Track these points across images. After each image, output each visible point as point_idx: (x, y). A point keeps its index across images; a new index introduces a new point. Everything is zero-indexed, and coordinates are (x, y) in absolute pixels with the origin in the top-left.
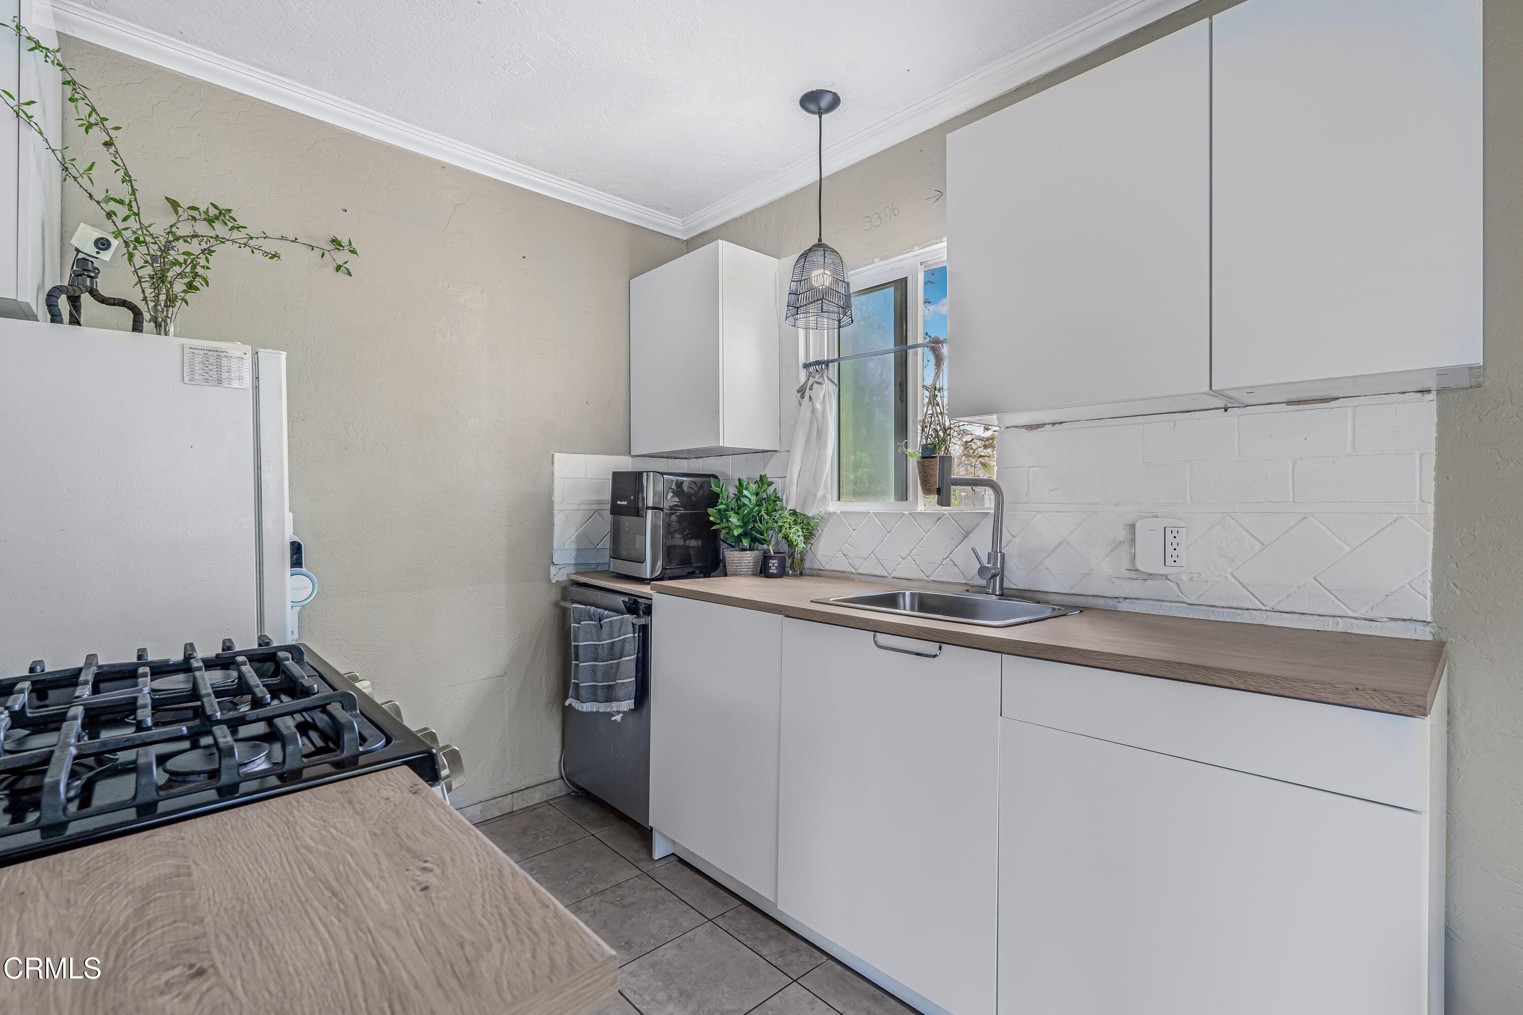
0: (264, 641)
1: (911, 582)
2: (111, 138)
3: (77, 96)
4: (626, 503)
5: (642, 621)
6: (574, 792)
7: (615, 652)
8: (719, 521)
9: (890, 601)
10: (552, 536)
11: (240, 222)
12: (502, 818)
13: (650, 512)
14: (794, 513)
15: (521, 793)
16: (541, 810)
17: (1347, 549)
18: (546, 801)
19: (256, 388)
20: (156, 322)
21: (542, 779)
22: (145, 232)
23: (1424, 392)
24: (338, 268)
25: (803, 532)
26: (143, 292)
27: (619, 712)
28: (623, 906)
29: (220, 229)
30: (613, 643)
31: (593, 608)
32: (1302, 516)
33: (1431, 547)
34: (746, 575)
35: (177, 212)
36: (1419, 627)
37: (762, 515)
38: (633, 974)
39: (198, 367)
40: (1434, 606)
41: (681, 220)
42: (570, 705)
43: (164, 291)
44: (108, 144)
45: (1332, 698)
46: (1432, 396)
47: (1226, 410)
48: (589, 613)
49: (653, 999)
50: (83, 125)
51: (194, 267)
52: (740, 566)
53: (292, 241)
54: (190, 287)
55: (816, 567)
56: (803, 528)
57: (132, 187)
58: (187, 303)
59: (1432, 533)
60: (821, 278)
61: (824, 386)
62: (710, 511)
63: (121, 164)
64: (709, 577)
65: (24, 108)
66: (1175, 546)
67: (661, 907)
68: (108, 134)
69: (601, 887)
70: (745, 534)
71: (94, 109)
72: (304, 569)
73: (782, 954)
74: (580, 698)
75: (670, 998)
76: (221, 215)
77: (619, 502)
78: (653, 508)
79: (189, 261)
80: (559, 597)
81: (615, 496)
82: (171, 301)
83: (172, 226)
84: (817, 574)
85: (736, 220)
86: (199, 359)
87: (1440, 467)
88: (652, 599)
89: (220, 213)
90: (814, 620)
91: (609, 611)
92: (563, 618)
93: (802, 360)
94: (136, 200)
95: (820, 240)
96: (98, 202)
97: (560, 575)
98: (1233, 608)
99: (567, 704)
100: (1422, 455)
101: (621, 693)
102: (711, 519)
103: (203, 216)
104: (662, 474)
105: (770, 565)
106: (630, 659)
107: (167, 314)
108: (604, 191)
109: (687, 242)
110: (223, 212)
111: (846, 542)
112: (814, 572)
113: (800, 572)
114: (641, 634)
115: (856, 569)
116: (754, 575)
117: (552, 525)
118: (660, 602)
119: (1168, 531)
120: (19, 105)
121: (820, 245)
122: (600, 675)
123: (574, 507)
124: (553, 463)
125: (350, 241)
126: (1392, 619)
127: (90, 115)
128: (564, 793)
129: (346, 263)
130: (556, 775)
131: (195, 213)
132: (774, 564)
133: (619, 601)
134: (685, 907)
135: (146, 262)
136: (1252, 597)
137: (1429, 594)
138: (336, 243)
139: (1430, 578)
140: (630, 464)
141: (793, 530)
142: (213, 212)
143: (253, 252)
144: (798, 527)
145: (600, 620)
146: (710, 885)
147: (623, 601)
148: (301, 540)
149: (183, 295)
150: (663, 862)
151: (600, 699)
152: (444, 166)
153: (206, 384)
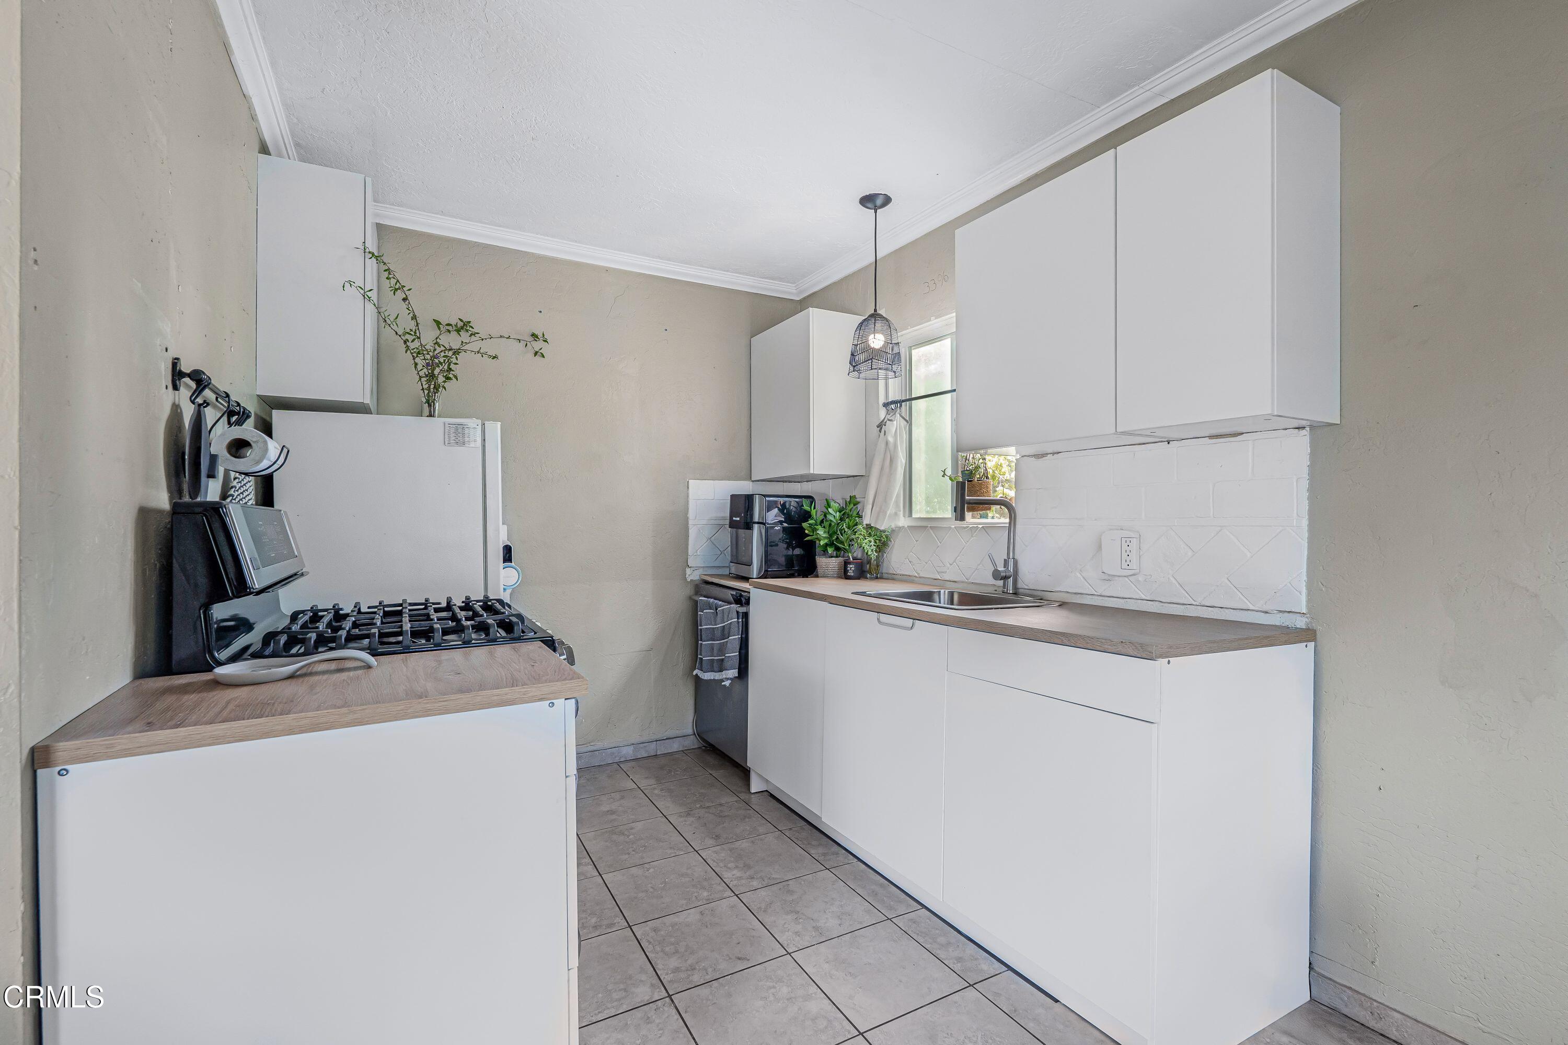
0: (486, 597)
1: (956, 583)
2: (407, 296)
3: (390, 276)
4: (738, 519)
5: (742, 610)
6: (704, 746)
7: (725, 633)
8: (812, 534)
9: (927, 597)
10: (687, 545)
11: (475, 330)
12: (648, 758)
13: (756, 526)
14: (869, 527)
15: (664, 741)
16: (677, 756)
17: (1249, 555)
18: (682, 751)
19: (484, 446)
20: (428, 404)
21: (679, 733)
22: (423, 349)
23: (1300, 428)
24: (536, 353)
25: (875, 542)
26: (422, 385)
27: (728, 679)
28: (720, 816)
29: (464, 336)
30: (724, 626)
31: (712, 600)
32: (1219, 528)
33: (1306, 553)
34: (832, 577)
35: (439, 328)
36: (1298, 617)
37: (844, 529)
38: (716, 852)
39: (452, 435)
40: (1309, 601)
41: (794, 285)
42: (697, 675)
43: (433, 383)
44: (405, 300)
45: (1110, 648)
46: (1305, 432)
47: (1169, 443)
48: (709, 603)
49: (725, 866)
50: (392, 290)
51: (449, 365)
52: (827, 570)
53: (507, 338)
54: (448, 378)
55: (891, 572)
56: (877, 540)
57: (417, 322)
58: (445, 389)
59: (1307, 541)
60: (877, 341)
61: (895, 422)
62: (805, 525)
63: (411, 310)
64: (808, 577)
65: (368, 293)
66: (1128, 553)
67: (747, 820)
68: (405, 294)
69: (707, 804)
70: (831, 544)
71: (398, 281)
72: (513, 564)
73: (824, 855)
74: (703, 670)
75: (737, 867)
76: (464, 326)
77: (734, 518)
78: (758, 523)
79: (447, 360)
80: (692, 592)
81: (732, 514)
82: (437, 388)
83: (437, 338)
84: (892, 578)
85: (835, 284)
86: (452, 430)
87: (1311, 489)
88: (749, 593)
89: (464, 325)
90: (844, 605)
91: (723, 602)
92: (695, 607)
93: (882, 400)
94: (418, 329)
95: (875, 310)
96: (400, 336)
97: (693, 575)
98: (1173, 603)
99: (694, 673)
100: (1298, 479)
101: (727, 664)
102: (806, 532)
103: (454, 328)
104: (765, 496)
105: (848, 569)
106: (735, 638)
107: (435, 397)
108: (727, 271)
109: (801, 301)
110: (466, 323)
111: (911, 551)
112: (889, 576)
113: (879, 577)
114: (744, 620)
115: (918, 574)
116: (839, 577)
117: (687, 536)
118: (756, 595)
119: (1124, 540)
120: (365, 293)
121: (875, 316)
122: (715, 651)
123: (705, 522)
124: (688, 488)
125: (543, 334)
126: (1281, 611)
127: (396, 284)
128: (696, 747)
129: (541, 349)
130: (690, 731)
131: (450, 328)
132: (851, 568)
133: (729, 594)
134: (764, 821)
135: (423, 366)
136: (1187, 595)
137: (1304, 591)
138: (534, 336)
139: (1305, 578)
140: (751, 488)
141: (866, 541)
142: (460, 324)
143: (482, 356)
144: (871, 539)
145: (716, 609)
146: (787, 811)
147: (731, 594)
148: (511, 544)
149: (443, 384)
150: (757, 795)
151: (716, 669)
152: (607, 270)
153: (456, 445)
